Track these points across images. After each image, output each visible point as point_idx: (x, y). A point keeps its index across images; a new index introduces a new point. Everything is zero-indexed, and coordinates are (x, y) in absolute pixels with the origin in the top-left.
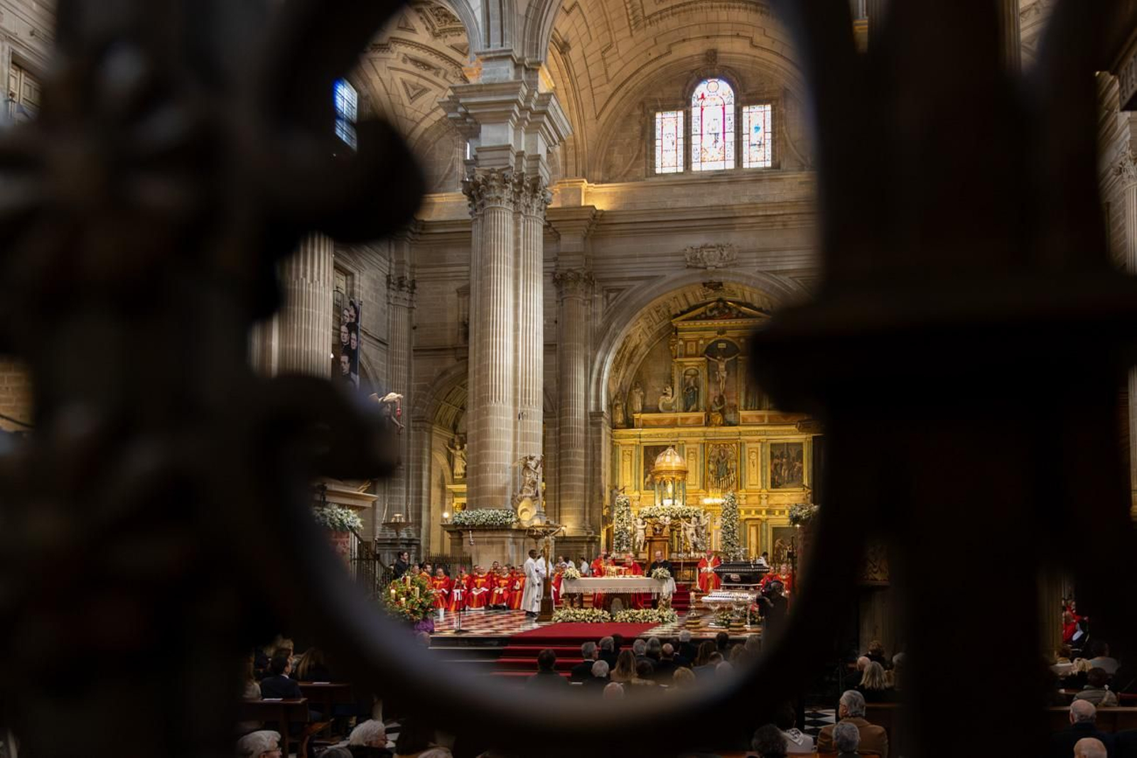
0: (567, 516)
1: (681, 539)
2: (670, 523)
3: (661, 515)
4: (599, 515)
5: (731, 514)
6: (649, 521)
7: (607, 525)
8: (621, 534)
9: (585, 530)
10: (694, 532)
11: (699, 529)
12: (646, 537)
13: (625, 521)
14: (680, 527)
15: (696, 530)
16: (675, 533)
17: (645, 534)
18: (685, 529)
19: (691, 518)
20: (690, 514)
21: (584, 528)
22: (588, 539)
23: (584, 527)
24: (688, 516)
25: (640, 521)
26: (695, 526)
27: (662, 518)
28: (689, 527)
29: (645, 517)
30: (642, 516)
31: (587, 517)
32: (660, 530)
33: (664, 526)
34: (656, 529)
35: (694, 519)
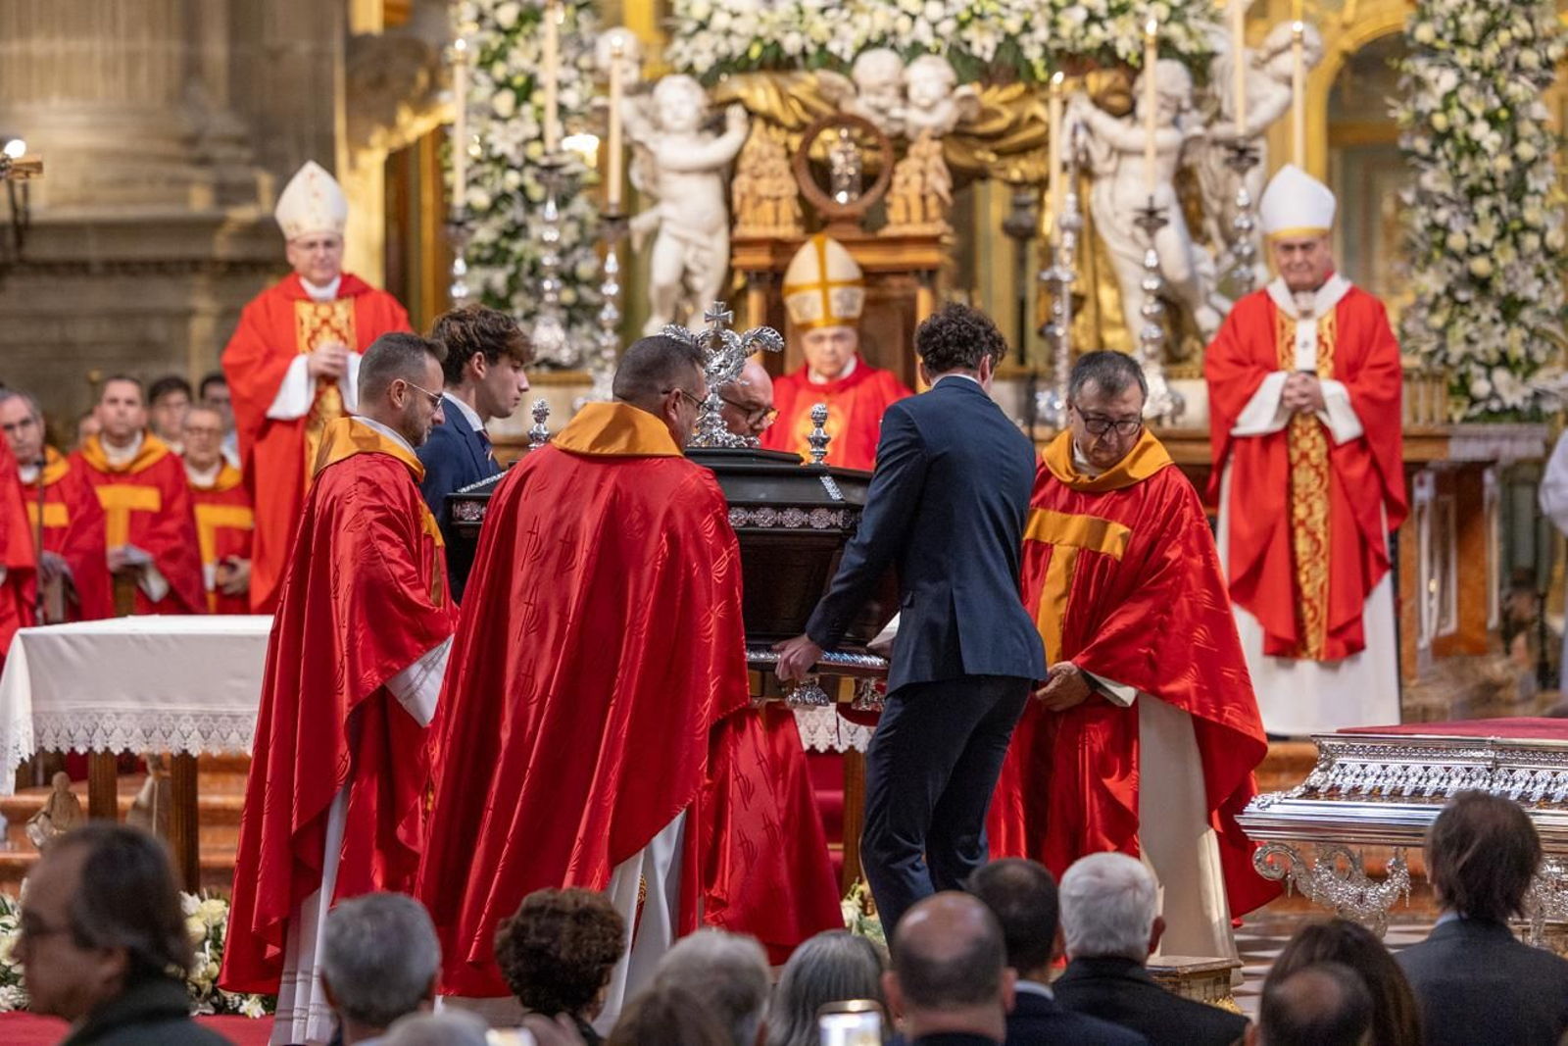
0: (38, 46)
1: (1048, 256)
2: (945, 115)
3: (868, 45)
4: (321, 33)
5: (1490, 29)
6: (761, 93)
7: (391, 124)
8: (516, 212)
9: (204, 162)
10: (1164, 194)
11: (1211, 164)
12: (736, 245)
13: (545, 98)
14: (1040, 145)
15: (1183, 177)
16: (994, 206)
17: (732, 220)
18: (1084, 171)
19: (1133, 71)
20: (1123, 37)
21: (195, 150)
22: (222, 247)
23: (191, 141)
24: (1107, 49)
25: (681, 99)
26: (1170, 137)
27: (877, 67)
28: (1120, 152)
29: (727, 65)
30: (703, 52)
31: (216, 49)
32: (867, 179)
33: (901, 145)
34: (822, 174)
35: (1163, 78)
